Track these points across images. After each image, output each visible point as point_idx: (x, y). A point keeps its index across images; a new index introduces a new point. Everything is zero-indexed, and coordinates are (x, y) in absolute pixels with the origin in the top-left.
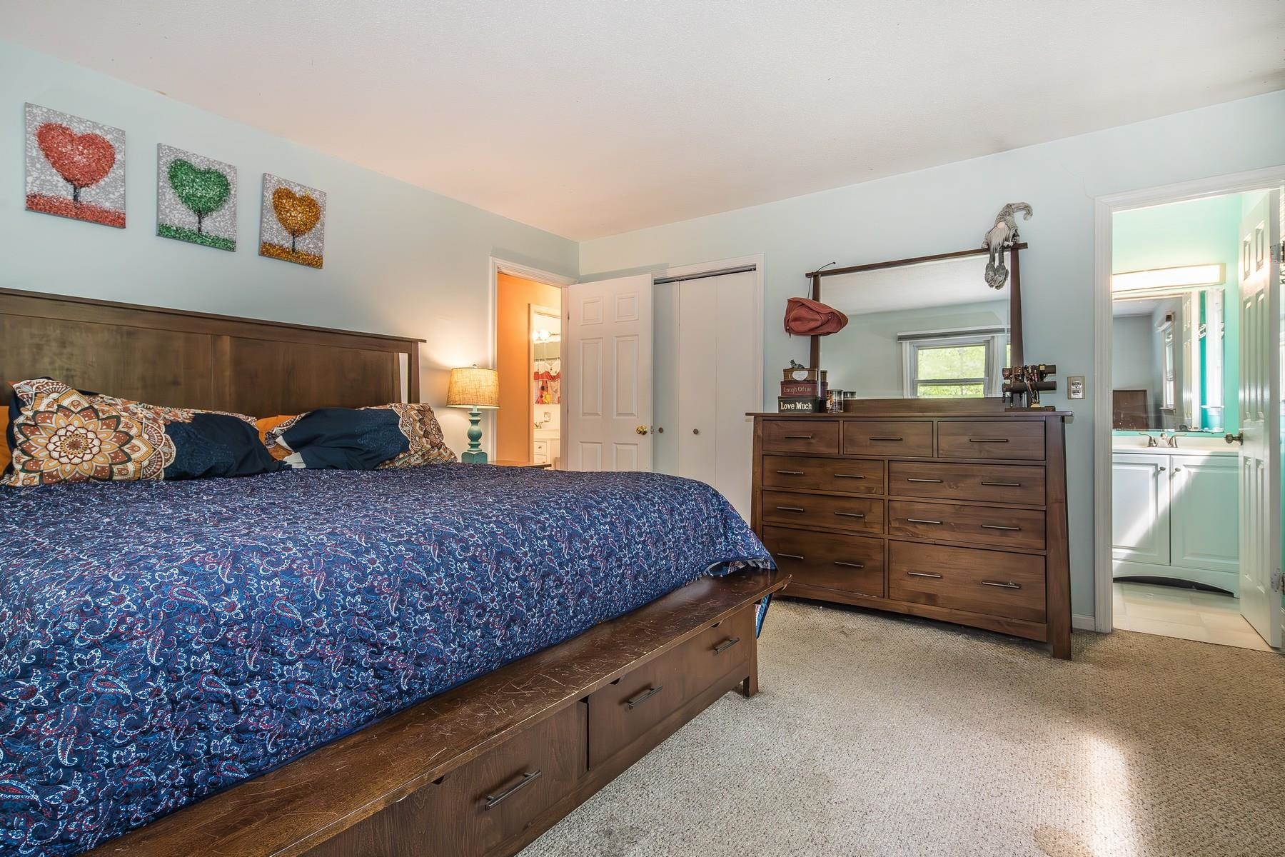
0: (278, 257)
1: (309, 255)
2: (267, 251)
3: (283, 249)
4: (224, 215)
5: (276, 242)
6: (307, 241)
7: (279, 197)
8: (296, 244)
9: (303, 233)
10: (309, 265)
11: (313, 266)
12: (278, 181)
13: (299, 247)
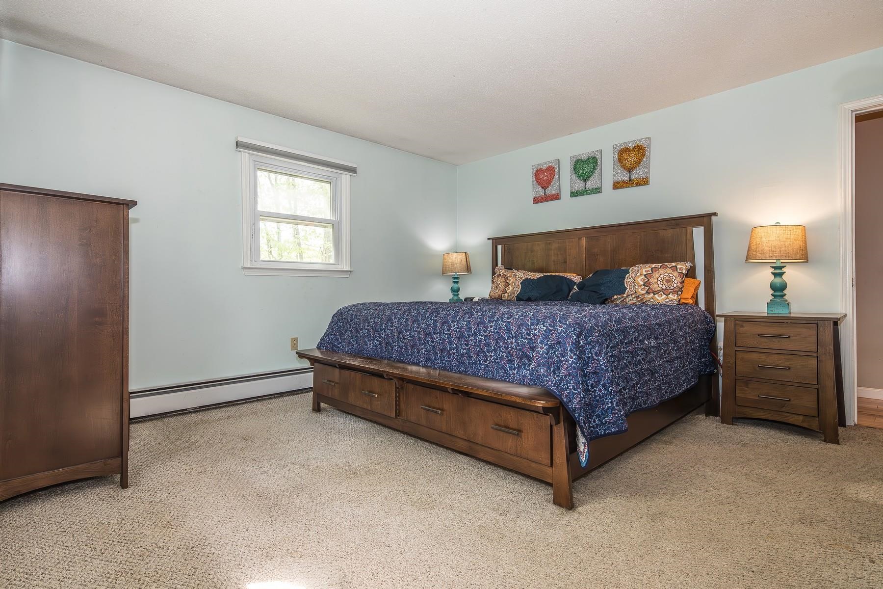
0: (622, 187)
1: (639, 179)
2: (616, 186)
3: (624, 182)
4: (595, 177)
5: (620, 179)
6: (638, 172)
7: (621, 154)
8: (631, 176)
9: (634, 168)
10: (640, 185)
11: (642, 185)
12: (620, 145)
13: (633, 177)
